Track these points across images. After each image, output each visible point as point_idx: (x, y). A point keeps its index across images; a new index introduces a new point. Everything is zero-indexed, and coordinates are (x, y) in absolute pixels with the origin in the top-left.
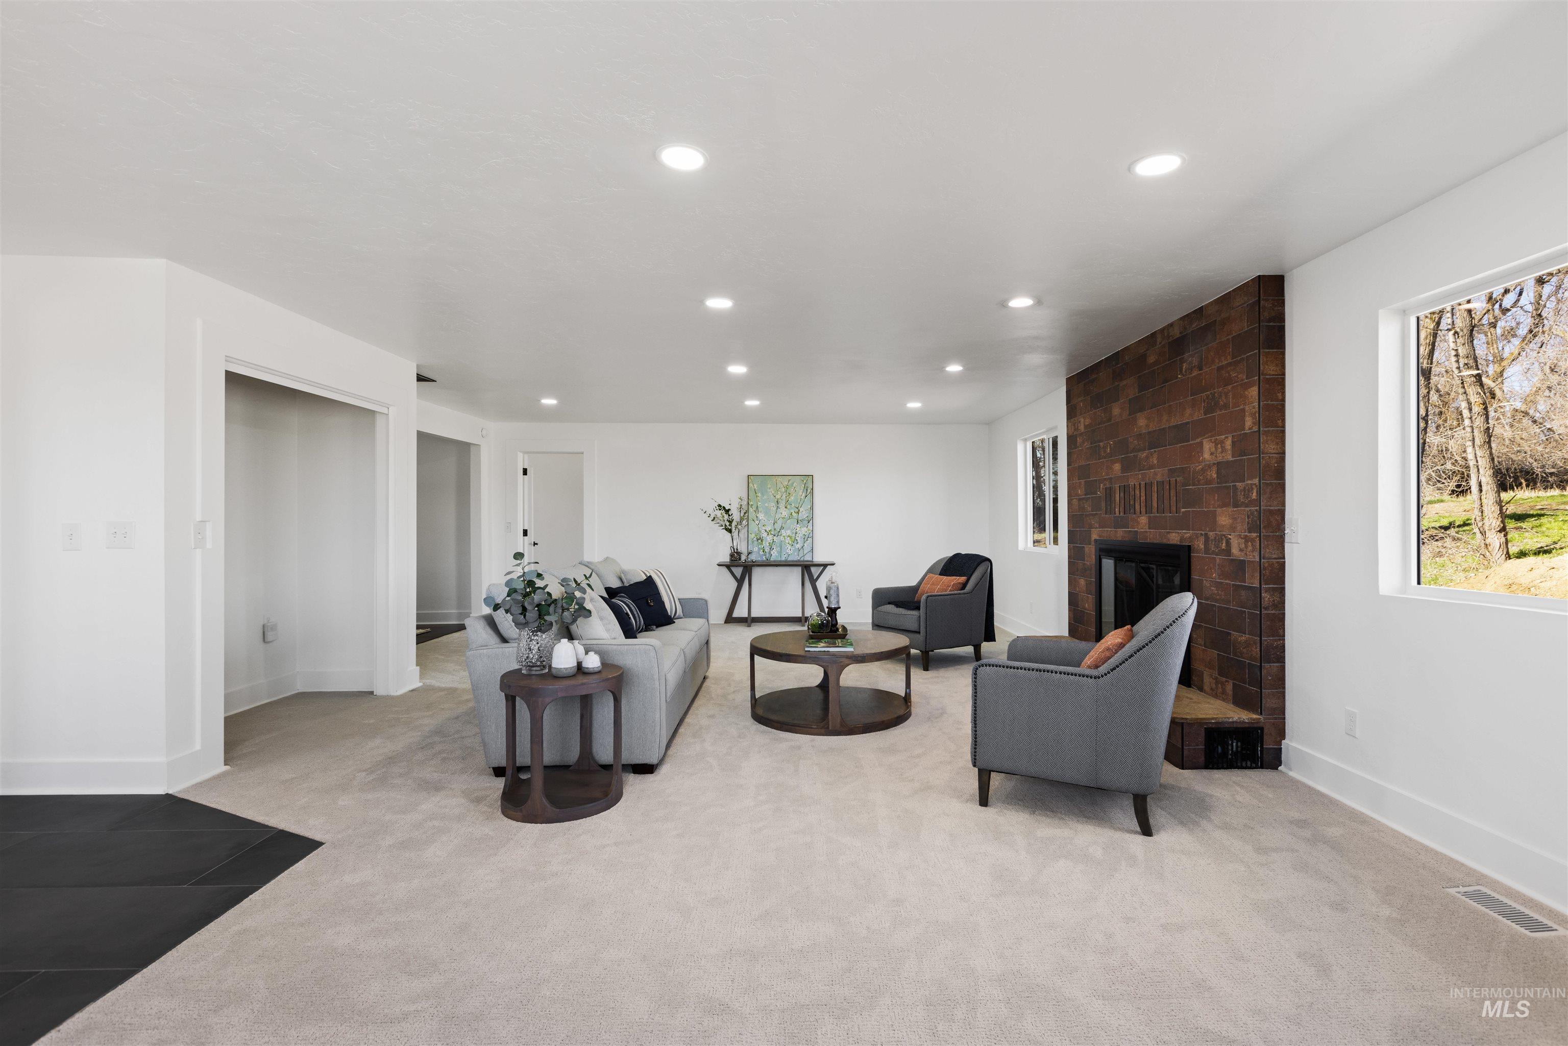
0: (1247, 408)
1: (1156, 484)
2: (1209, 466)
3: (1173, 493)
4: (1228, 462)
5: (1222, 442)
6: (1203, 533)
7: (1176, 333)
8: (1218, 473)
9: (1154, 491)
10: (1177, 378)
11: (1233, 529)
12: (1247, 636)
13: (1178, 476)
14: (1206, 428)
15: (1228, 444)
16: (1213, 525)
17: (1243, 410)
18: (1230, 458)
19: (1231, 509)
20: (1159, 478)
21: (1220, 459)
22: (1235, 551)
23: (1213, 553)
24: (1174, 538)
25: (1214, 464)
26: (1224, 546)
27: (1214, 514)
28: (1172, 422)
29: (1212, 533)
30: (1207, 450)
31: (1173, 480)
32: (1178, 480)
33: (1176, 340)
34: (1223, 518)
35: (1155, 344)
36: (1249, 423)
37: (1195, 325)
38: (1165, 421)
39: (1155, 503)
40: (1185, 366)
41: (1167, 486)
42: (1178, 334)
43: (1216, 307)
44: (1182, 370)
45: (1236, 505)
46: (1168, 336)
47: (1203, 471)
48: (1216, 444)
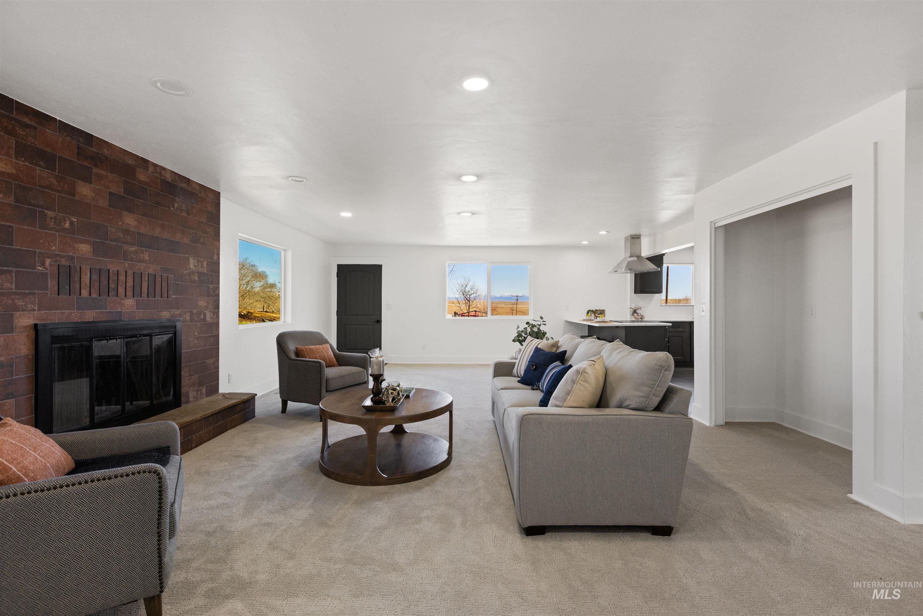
0: (215, 250)
1: (147, 275)
2: (193, 273)
3: (164, 285)
4: (205, 273)
5: (201, 262)
6: (189, 310)
7: (169, 178)
8: (198, 277)
9: (145, 280)
10: (170, 208)
11: (207, 307)
13: (169, 274)
14: (190, 250)
15: (205, 264)
16: (196, 306)
17: (213, 250)
19: (205, 298)
20: (151, 271)
21: (200, 270)
22: (208, 319)
23: (196, 321)
24: (165, 315)
25: (196, 272)
26: (202, 317)
27: (196, 300)
28: (165, 236)
29: (195, 311)
30: (192, 263)
31: (165, 275)
32: (170, 276)
33: (168, 183)
34: (202, 303)
35: (147, 169)
36: (215, 257)
37: (184, 185)
38: (157, 232)
39: (145, 290)
40: (176, 205)
41: (160, 279)
42: (170, 180)
43: (199, 188)
44: (173, 207)
45: (208, 296)
46: (161, 173)
47: (189, 274)
48: (198, 262)
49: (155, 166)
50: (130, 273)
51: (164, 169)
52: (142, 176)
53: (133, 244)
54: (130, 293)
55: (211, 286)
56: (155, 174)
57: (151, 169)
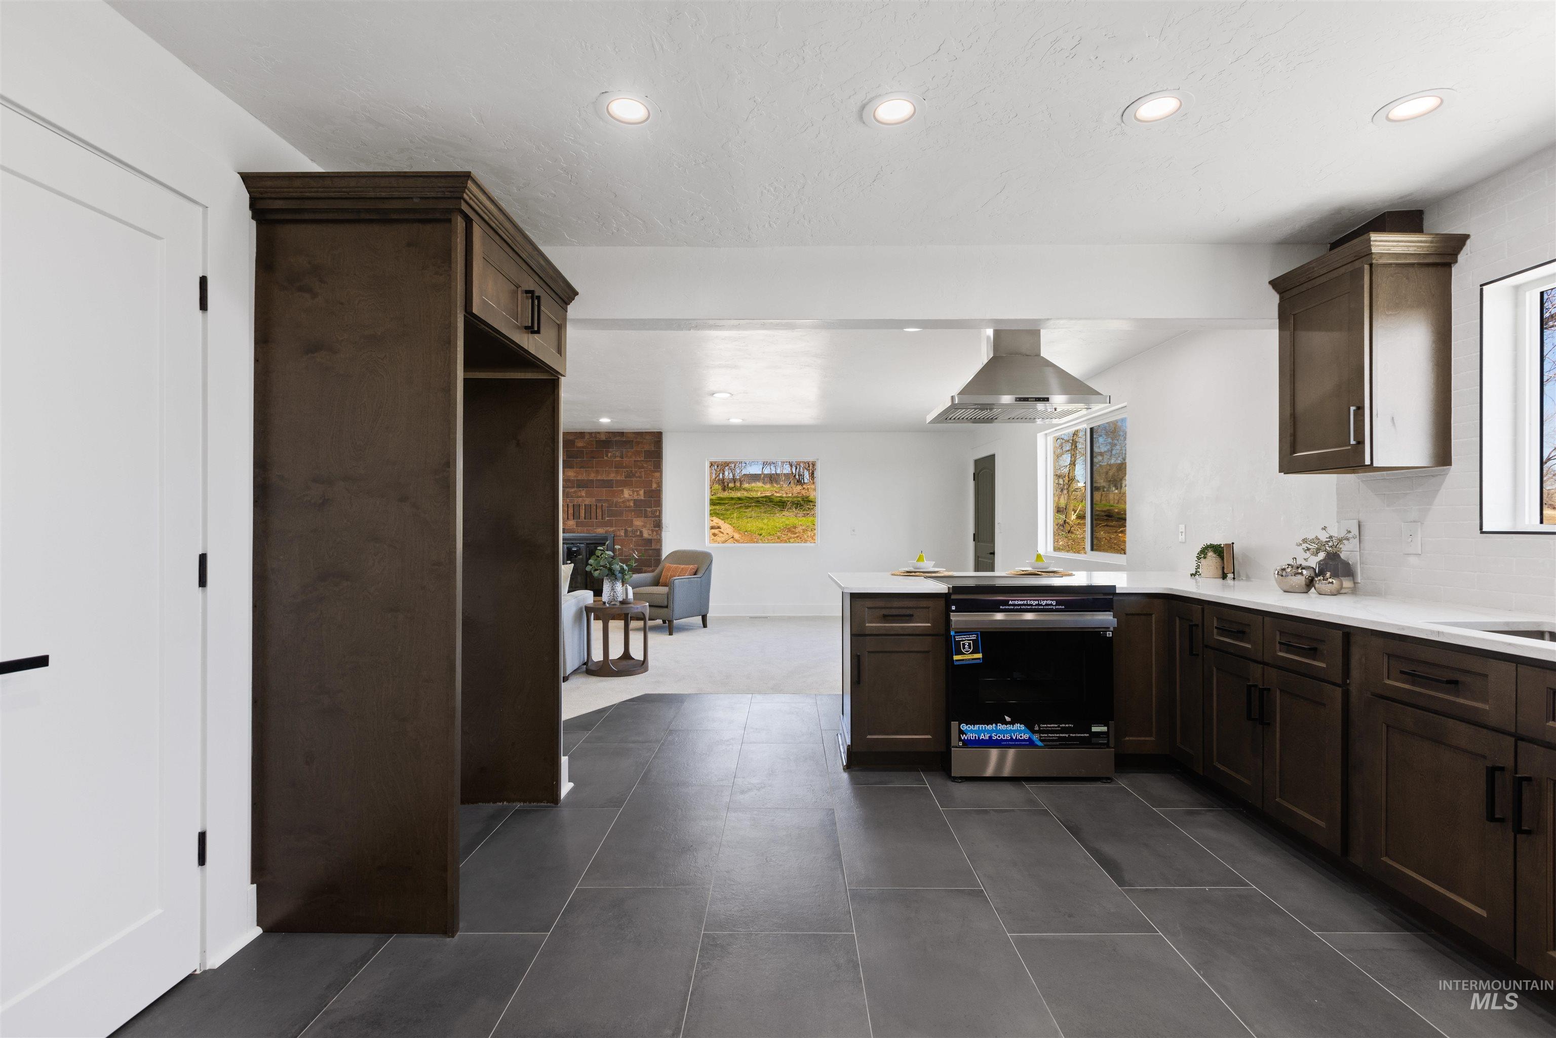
0: (653, 480)
1: (584, 505)
2: (628, 501)
3: (599, 511)
4: (641, 500)
5: (637, 491)
6: (624, 528)
7: (603, 438)
8: (634, 503)
9: (582, 509)
10: (603, 458)
11: (644, 526)
12: (653, 568)
13: (604, 503)
14: (625, 484)
15: (642, 492)
16: (631, 525)
17: (652, 480)
18: (643, 498)
19: (643, 519)
20: (587, 503)
21: (636, 498)
22: (646, 535)
23: (631, 537)
24: (600, 531)
25: (632, 500)
26: (638, 533)
27: (632, 521)
28: (599, 478)
29: (629, 529)
30: (627, 493)
31: (599, 505)
32: (604, 504)
33: (603, 441)
34: (638, 522)
35: (584, 437)
36: (654, 486)
37: (618, 438)
38: (592, 476)
39: (582, 514)
40: (609, 454)
41: (595, 507)
42: (604, 439)
43: (634, 435)
44: (607, 456)
45: (646, 517)
46: (596, 437)
47: (623, 502)
48: (633, 492)
49: (591, 434)
50: (571, 505)
51: (599, 433)
52: (580, 444)
53: (573, 487)
54: (571, 517)
55: (649, 509)
56: (591, 439)
57: (587, 437)
